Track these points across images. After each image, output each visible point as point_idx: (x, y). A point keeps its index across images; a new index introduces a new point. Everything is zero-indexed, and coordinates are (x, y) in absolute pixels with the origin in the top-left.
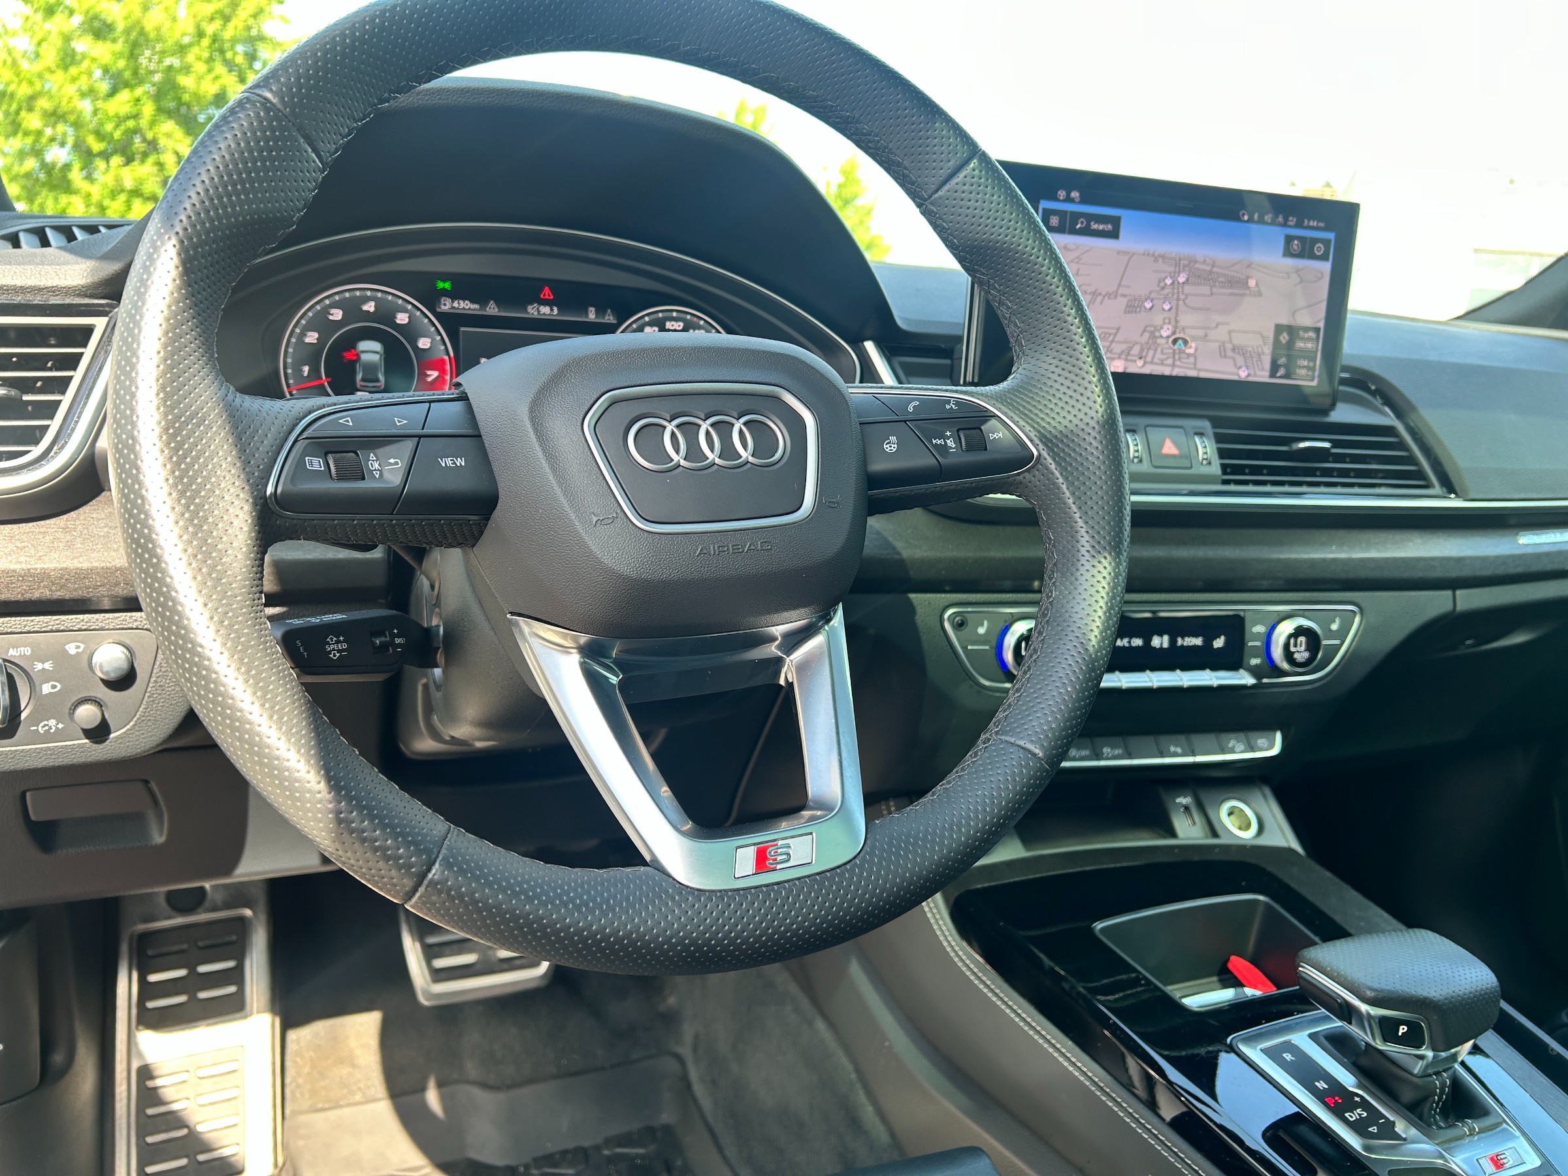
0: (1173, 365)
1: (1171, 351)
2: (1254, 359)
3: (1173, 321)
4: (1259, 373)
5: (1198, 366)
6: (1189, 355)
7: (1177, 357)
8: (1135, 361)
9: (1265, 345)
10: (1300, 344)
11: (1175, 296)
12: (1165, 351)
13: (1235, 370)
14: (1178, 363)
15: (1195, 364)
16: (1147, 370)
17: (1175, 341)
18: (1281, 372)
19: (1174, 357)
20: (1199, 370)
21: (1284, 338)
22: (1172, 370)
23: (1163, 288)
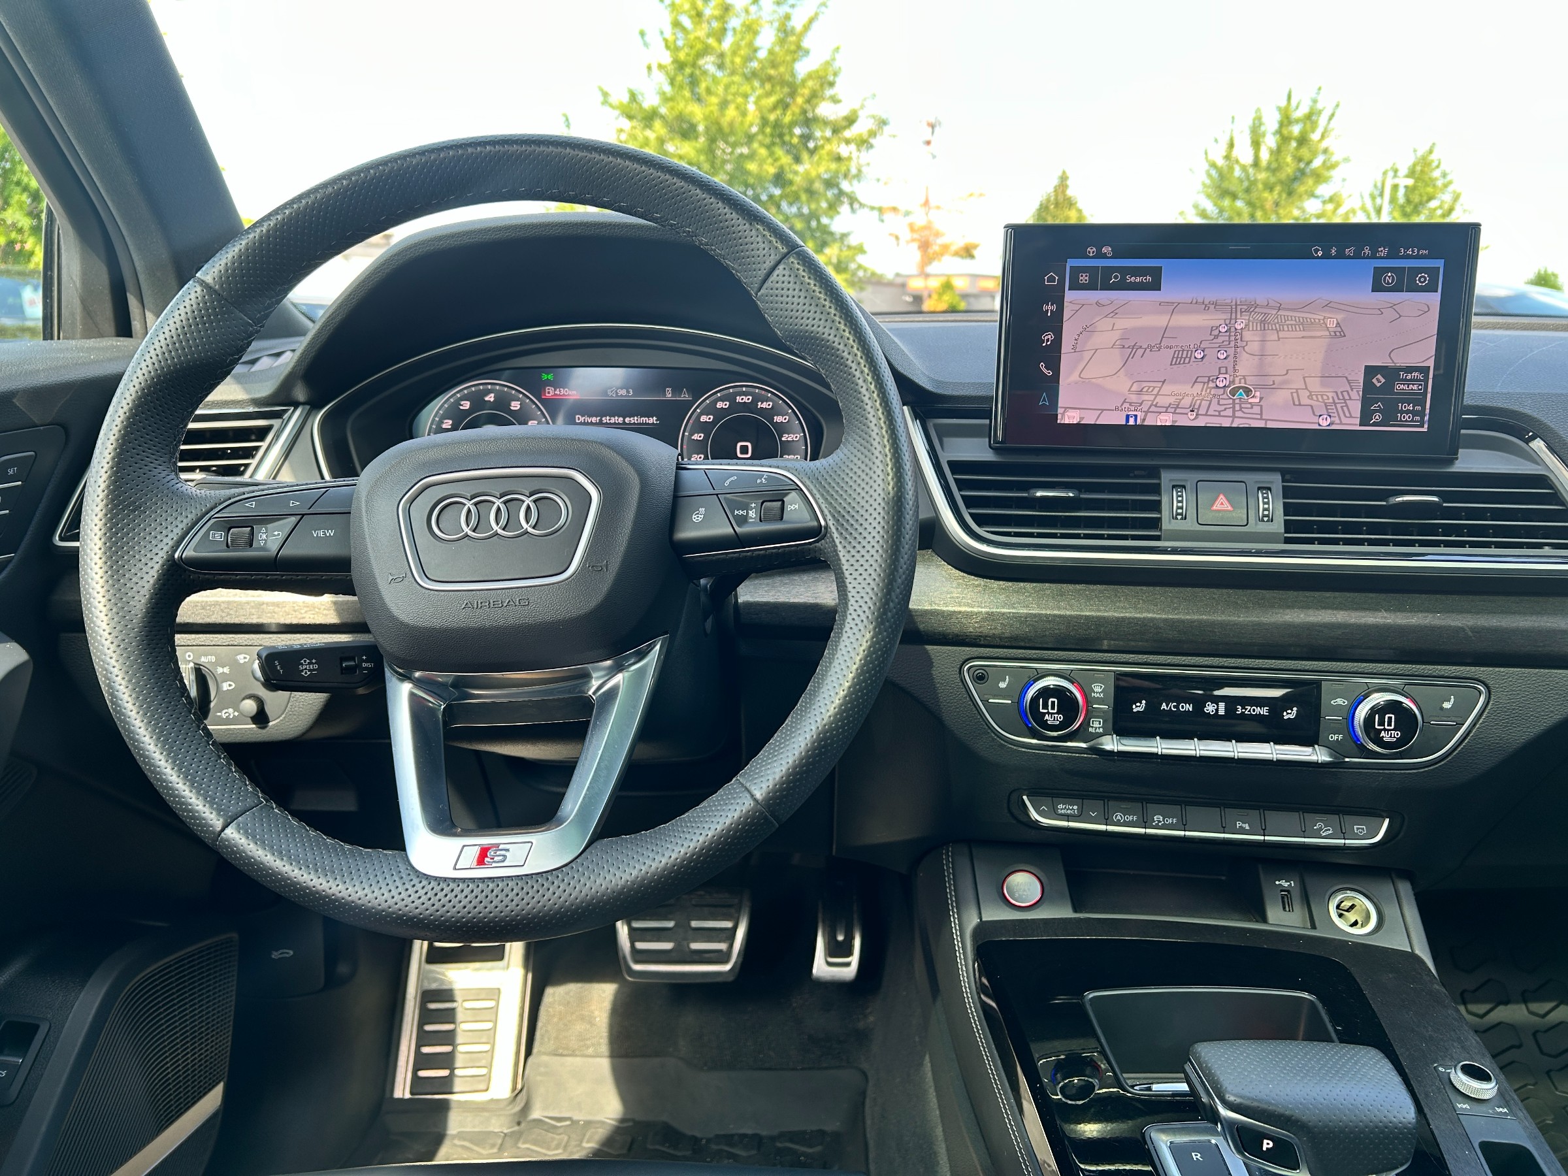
0: (1234, 417)
1: (1231, 401)
2: (1339, 406)
3: (1230, 370)
4: (1344, 420)
5: (1264, 417)
6: (1252, 405)
7: (1237, 407)
8: (1187, 414)
9: (1352, 390)
10: (1400, 387)
11: (1232, 344)
12: (1222, 402)
13: (1315, 419)
14: (1238, 414)
15: (1261, 414)
16: (1201, 422)
17: (1233, 392)
18: (1377, 417)
19: (1234, 408)
20: (1266, 420)
21: (1379, 381)
22: (1233, 422)
23: (1216, 337)
